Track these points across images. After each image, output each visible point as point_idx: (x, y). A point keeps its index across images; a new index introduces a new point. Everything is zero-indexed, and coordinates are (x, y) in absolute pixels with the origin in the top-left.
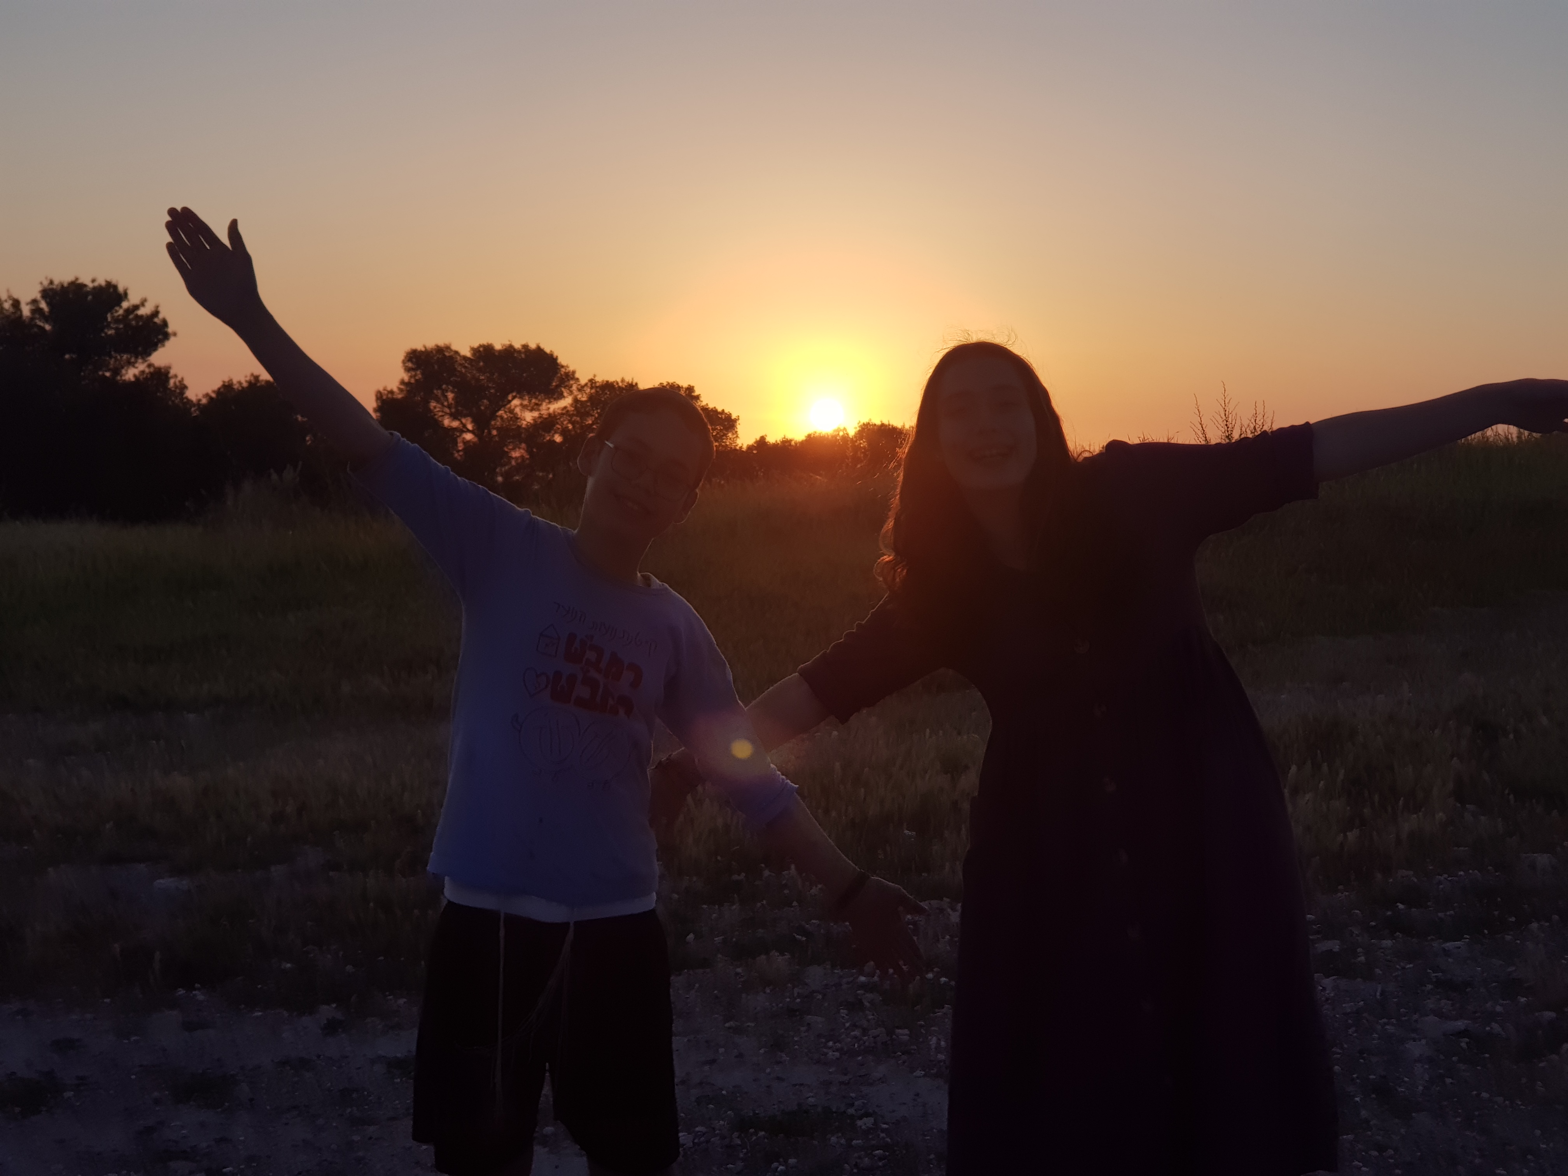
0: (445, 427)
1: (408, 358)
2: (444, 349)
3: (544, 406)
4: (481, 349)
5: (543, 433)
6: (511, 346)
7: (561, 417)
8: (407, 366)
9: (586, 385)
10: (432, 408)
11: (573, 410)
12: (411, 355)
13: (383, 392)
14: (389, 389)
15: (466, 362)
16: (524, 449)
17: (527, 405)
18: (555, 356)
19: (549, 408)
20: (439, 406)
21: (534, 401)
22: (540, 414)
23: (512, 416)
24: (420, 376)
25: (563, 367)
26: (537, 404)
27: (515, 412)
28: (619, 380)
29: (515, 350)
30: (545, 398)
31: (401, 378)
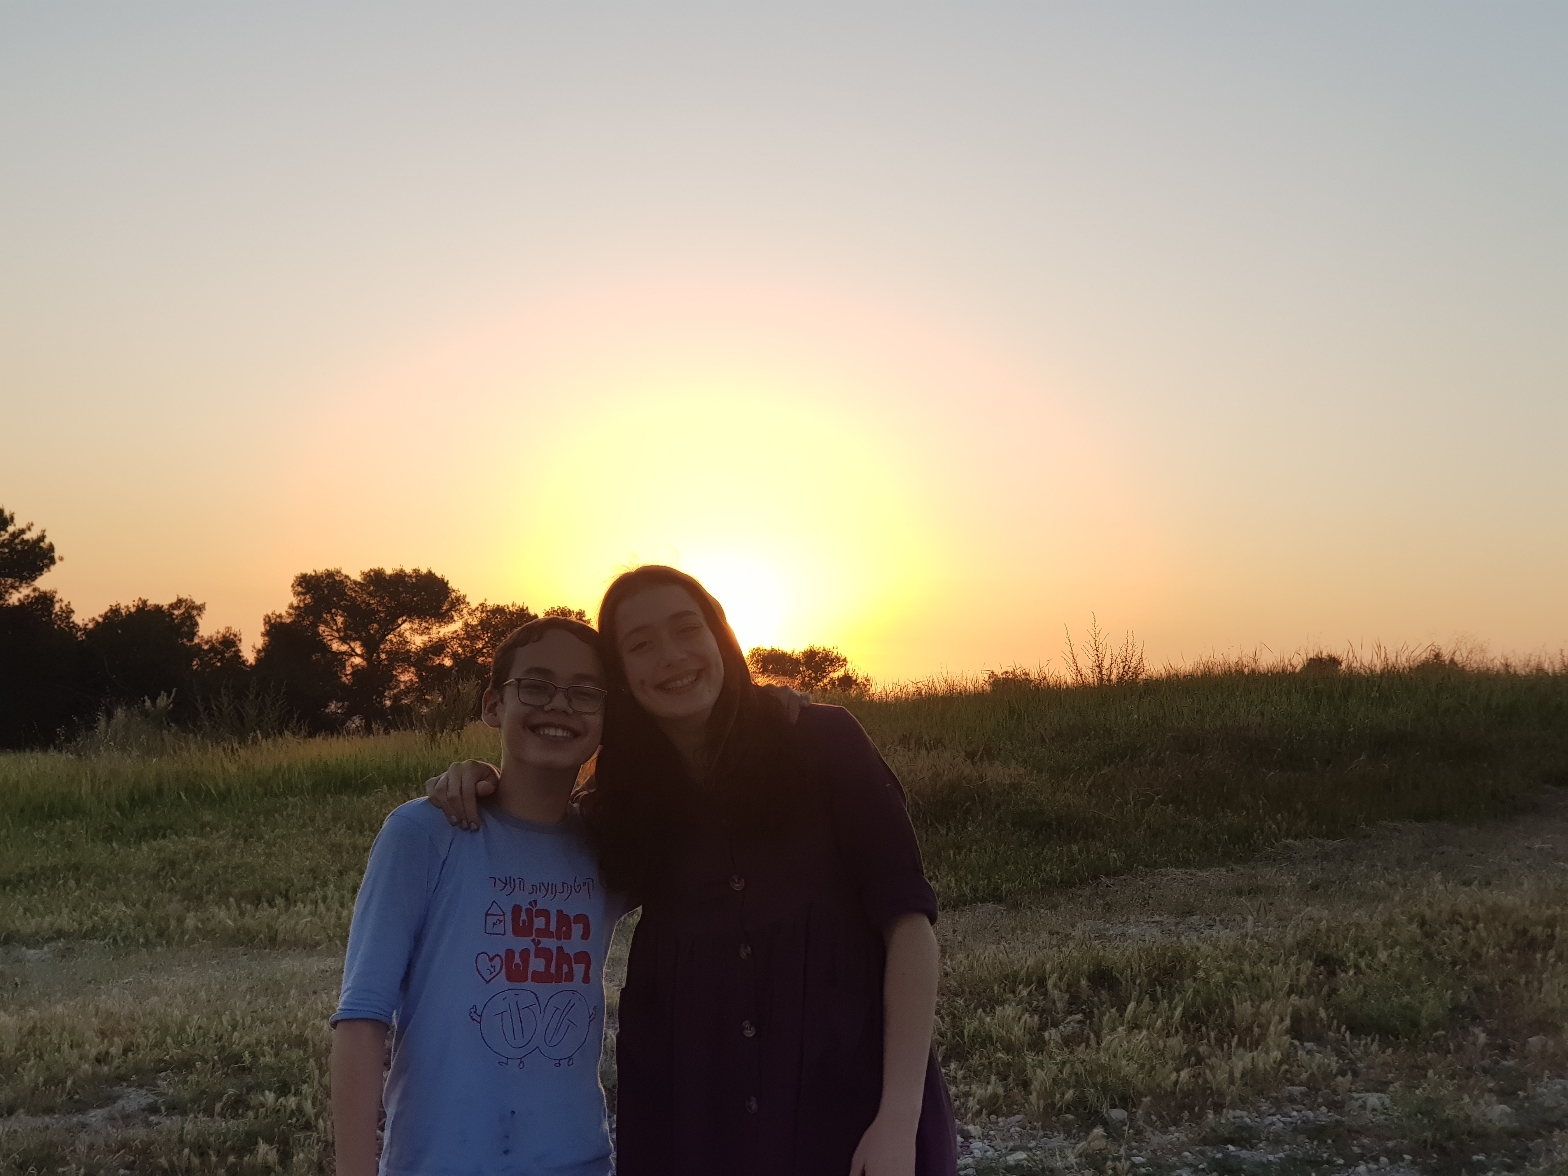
0: (334, 652)
1: (298, 582)
2: (335, 574)
3: (434, 630)
4: (372, 574)
5: (433, 657)
6: (402, 571)
7: (451, 641)
8: (296, 591)
9: (477, 609)
10: (321, 632)
11: (464, 634)
12: (301, 580)
13: (271, 616)
14: (278, 613)
15: (356, 587)
16: (413, 673)
17: (417, 628)
18: (446, 581)
19: (439, 632)
20: (328, 630)
21: (424, 624)
22: (430, 637)
23: (401, 639)
24: (310, 600)
25: (454, 591)
26: (427, 628)
27: (405, 636)
28: (510, 605)
29: (405, 573)
30: (435, 622)
31: (290, 602)
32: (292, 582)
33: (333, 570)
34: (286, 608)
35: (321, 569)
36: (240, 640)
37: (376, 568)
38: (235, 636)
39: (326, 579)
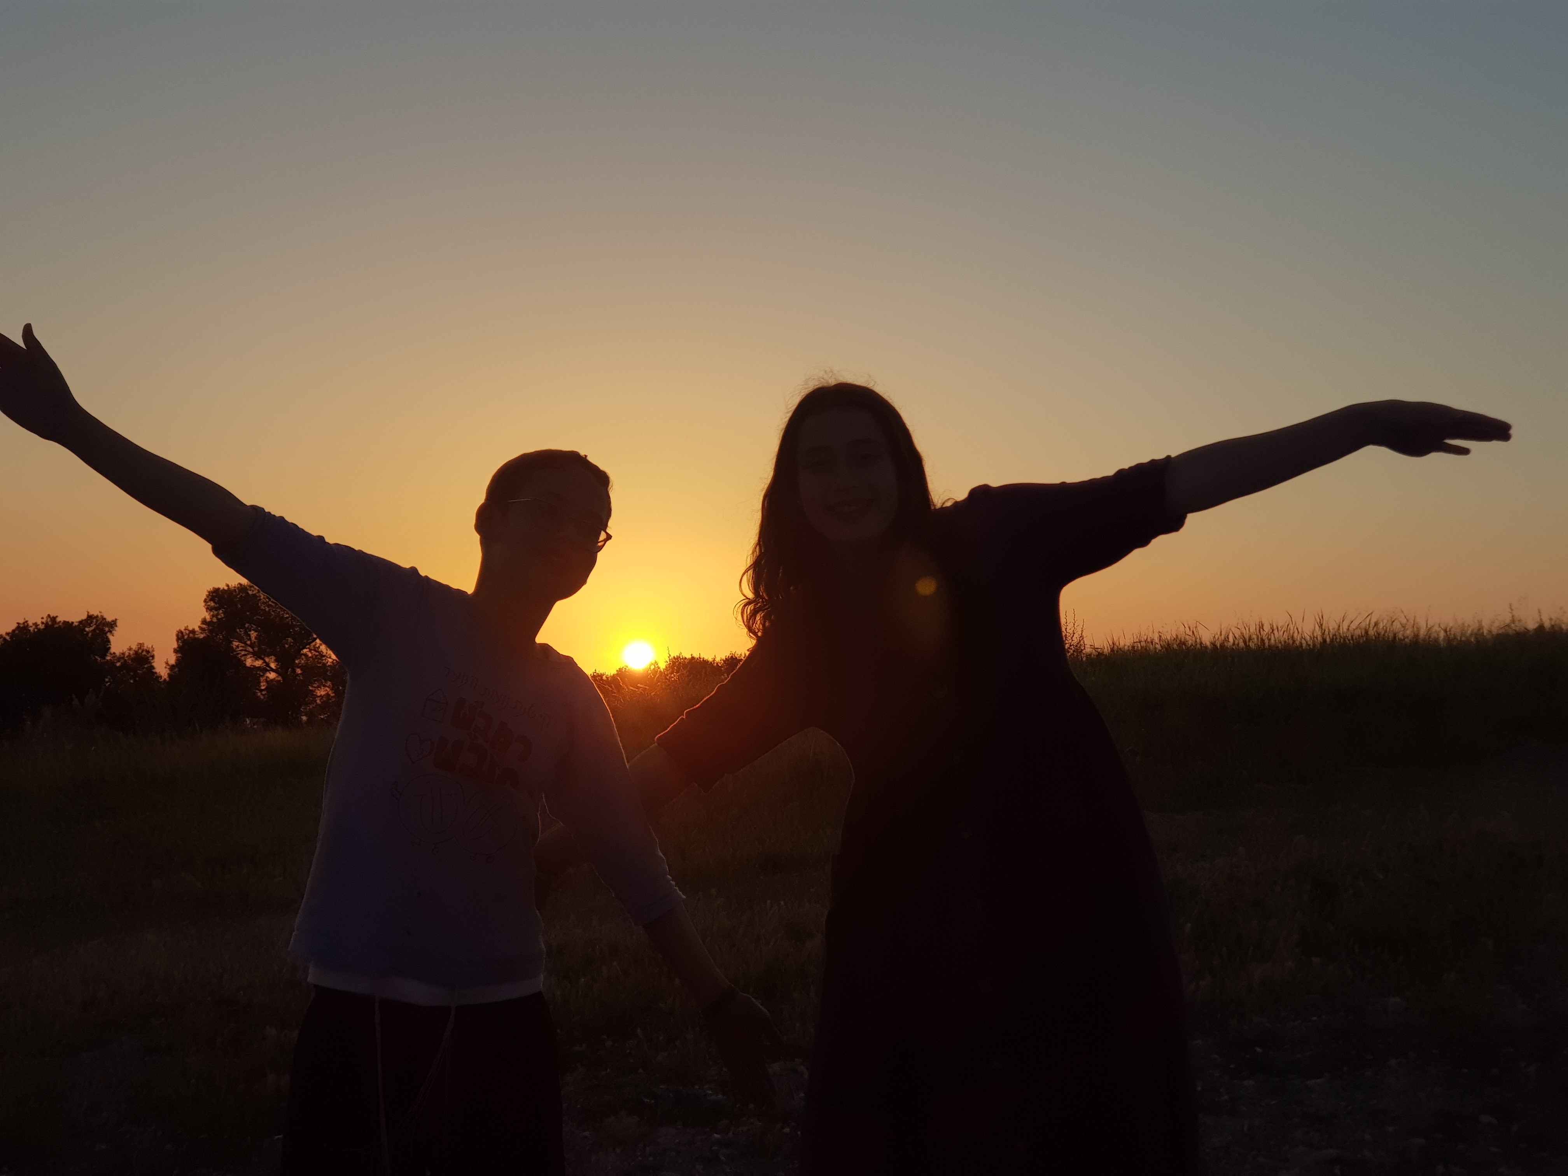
0: (248, 667)
1: (210, 597)
8: (209, 605)
10: (234, 647)
12: (214, 594)
13: (184, 631)
14: (190, 628)
16: (329, 687)
20: (240, 644)
23: (317, 654)
24: (222, 615)
31: (203, 617)
32: (205, 597)
34: (199, 624)
35: (233, 583)
36: (153, 657)
38: (148, 652)
39: (239, 594)
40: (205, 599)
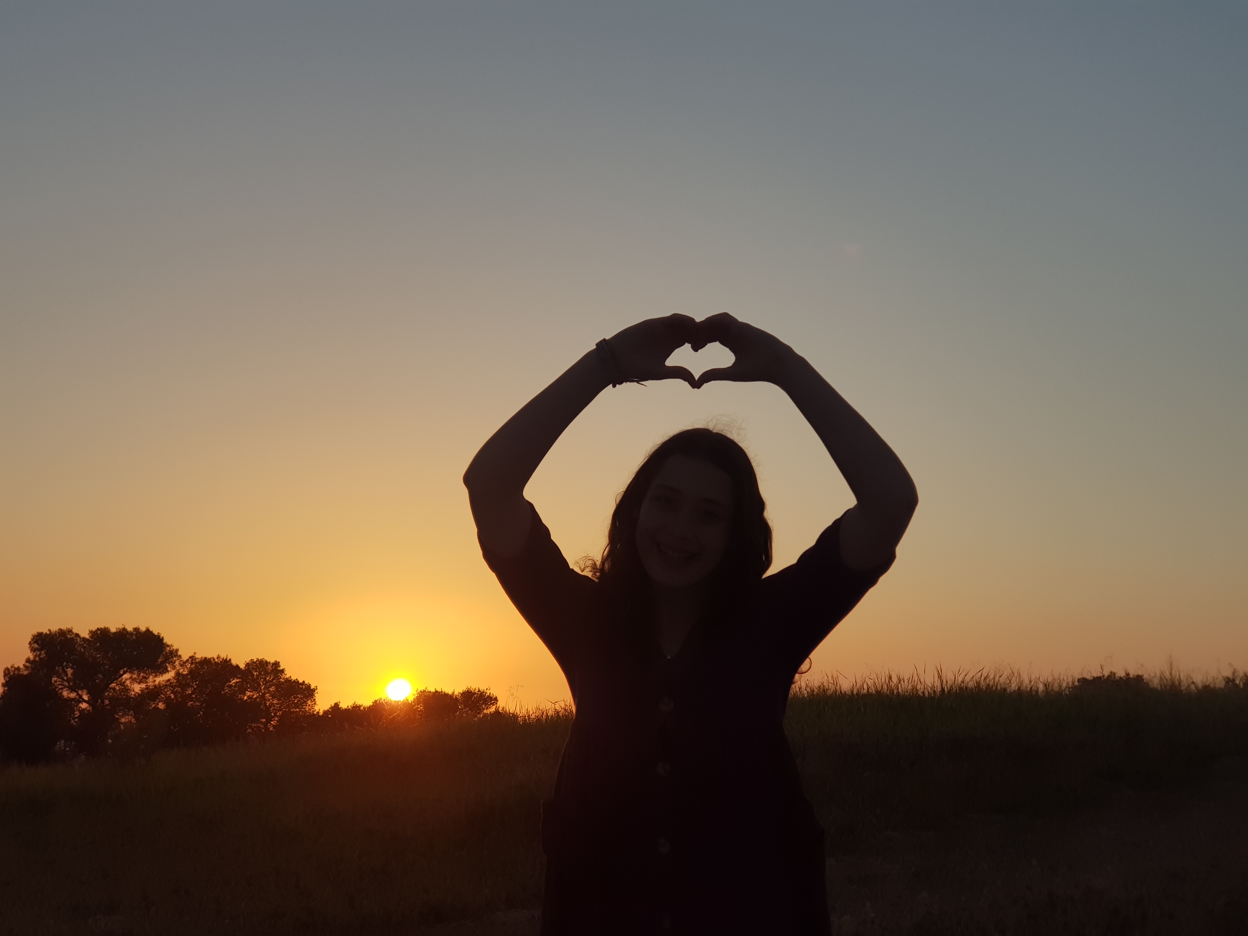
0: (65, 699)
1: (34, 640)
2: (67, 632)
3: (151, 678)
4: (99, 632)
5: (149, 702)
6: (124, 629)
7: (165, 689)
8: (33, 647)
9: (187, 661)
10: (53, 682)
11: (176, 682)
12: (38, 638)
13: (10, 669)
14: (16, 666)
15: (85, 643)
16: (131, 715)
17: (136, 678)
18: (161, 638)
19: (155, 681)
20: (58, 679)
21: (142, 674)
22: (147, 685)
23: (123, 687)
24: (44, 655)
25: (168, 646)
26: (144, 677)
27: (126, 684)
28: (215, 657)
29: (127, 632)
30: (152, 672)
31: (27, 657)
32: (30, 640)
33: (65, 629)
34: (24, 662)
35: (55, 628)
37: (102, 627)
39: (58, 638)
40: (30, 642)
